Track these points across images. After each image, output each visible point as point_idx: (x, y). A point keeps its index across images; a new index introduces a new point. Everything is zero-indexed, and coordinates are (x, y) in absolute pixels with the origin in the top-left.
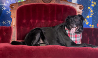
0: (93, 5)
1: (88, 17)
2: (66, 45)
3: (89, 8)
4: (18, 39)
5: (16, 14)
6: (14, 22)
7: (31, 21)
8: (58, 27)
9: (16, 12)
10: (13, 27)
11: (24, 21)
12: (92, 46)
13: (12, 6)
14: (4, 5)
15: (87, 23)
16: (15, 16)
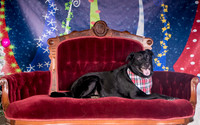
0: (167, 39)
1: (160, 55)
2: (129, 97)
3: (161, 42)
4: (60, 89)
5: (56, 53)
6: (53, 65)
7: (79, 62)
8: (117, 71)
9: (56, 50)
10: (52, 72)
11: (69, 63)
12: (166, 98)
13: (50, 41)
14: (40, 40)
15: (159, 65)
16: (56, 56)
